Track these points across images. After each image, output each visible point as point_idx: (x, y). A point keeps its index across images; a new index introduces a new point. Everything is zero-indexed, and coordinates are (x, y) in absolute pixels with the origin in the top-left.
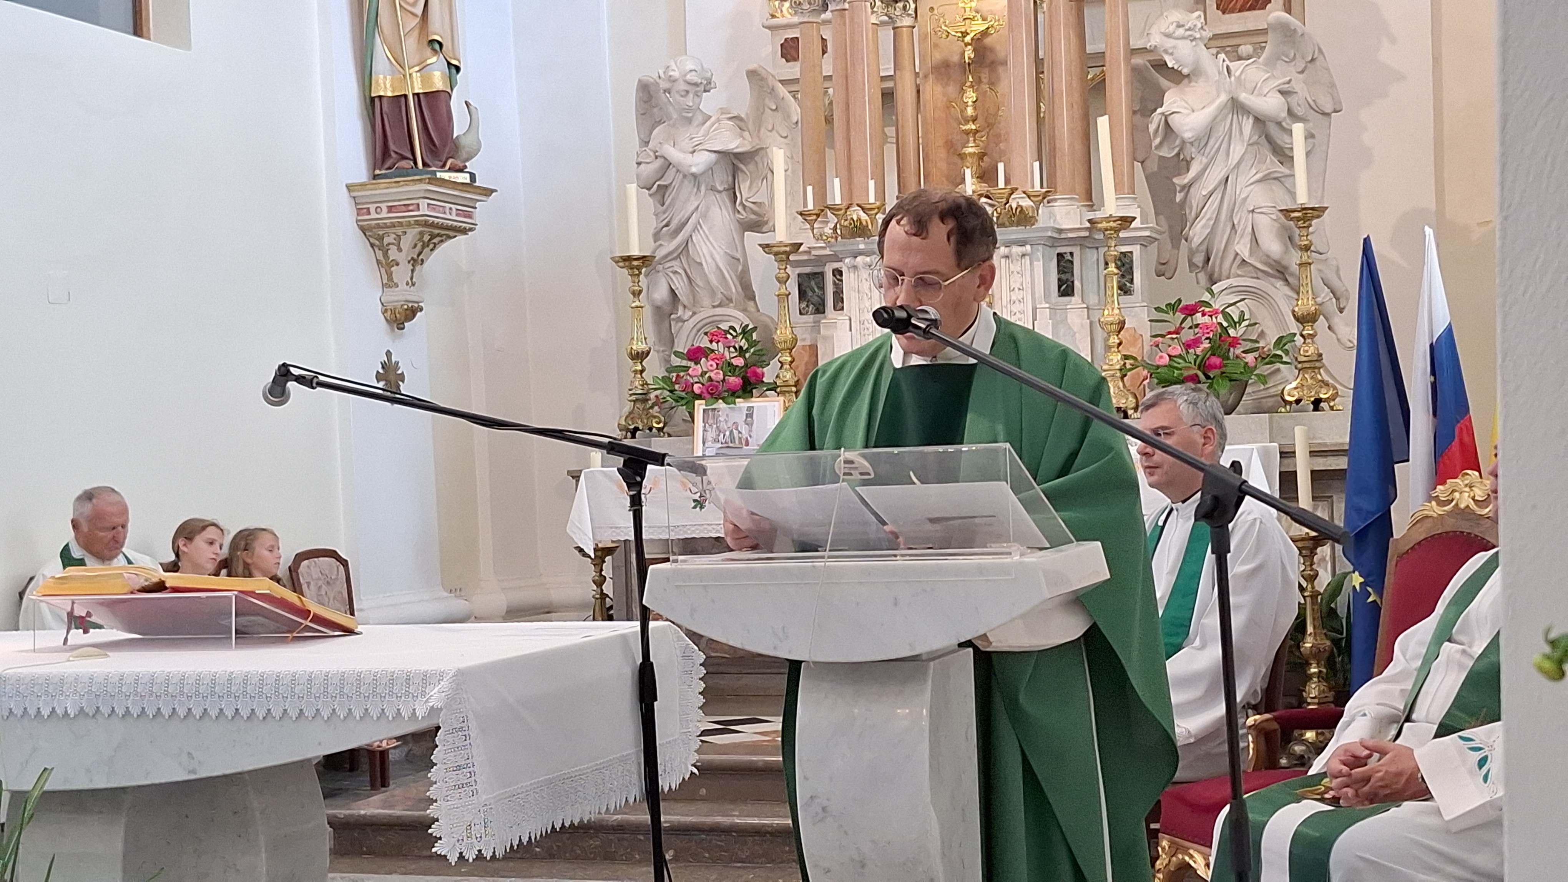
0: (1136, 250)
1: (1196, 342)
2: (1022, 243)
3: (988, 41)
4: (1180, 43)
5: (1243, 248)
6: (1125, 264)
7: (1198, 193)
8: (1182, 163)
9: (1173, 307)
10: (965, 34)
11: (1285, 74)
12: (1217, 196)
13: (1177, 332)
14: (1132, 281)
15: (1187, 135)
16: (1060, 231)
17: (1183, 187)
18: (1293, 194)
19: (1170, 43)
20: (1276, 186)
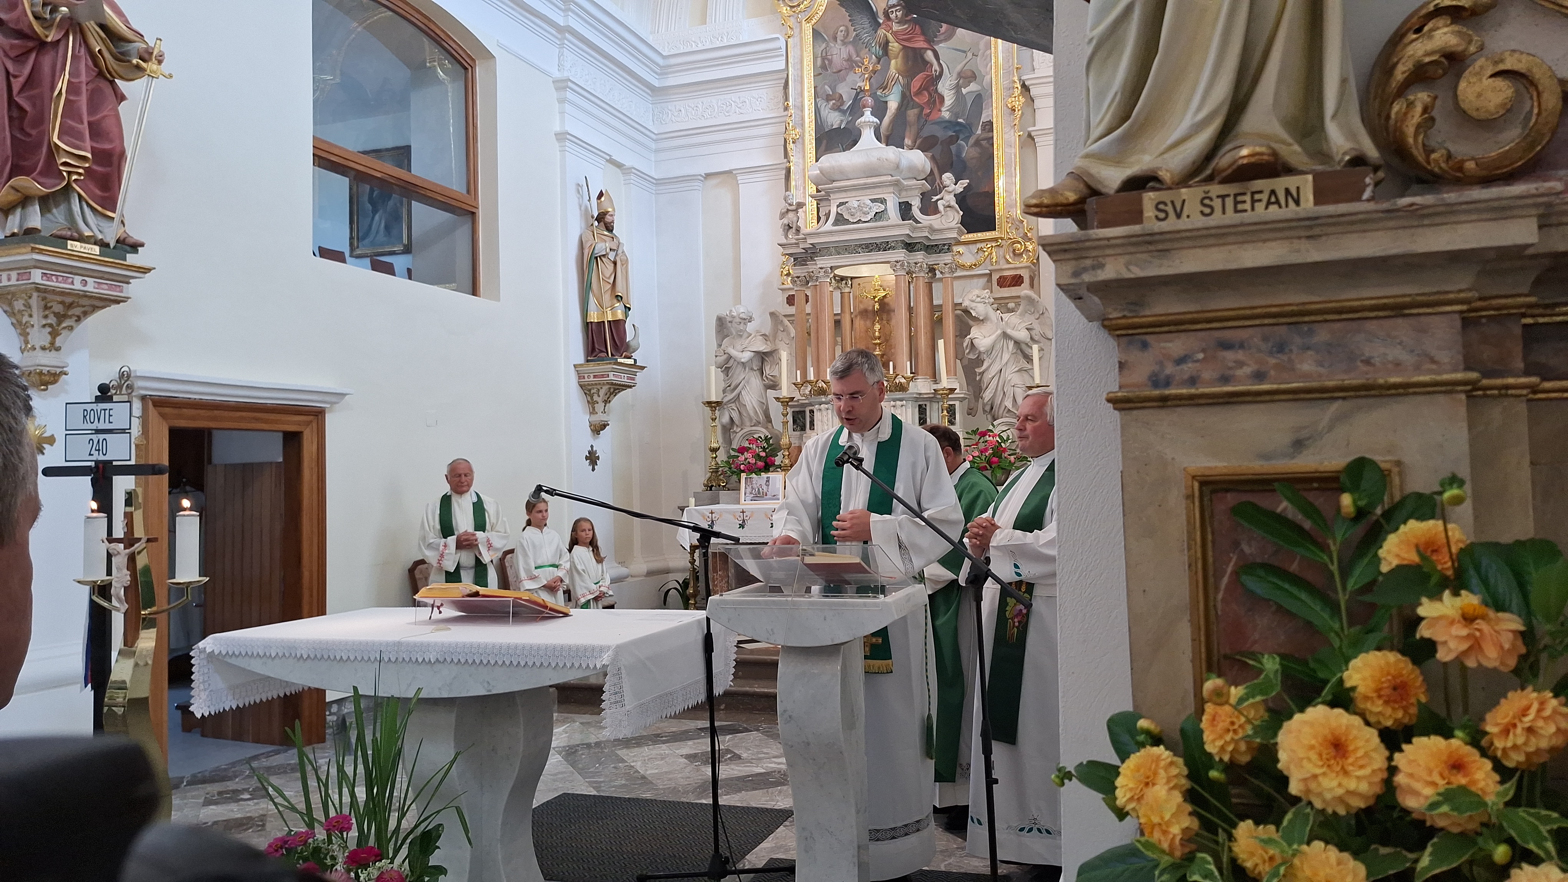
0: (957, 403)
1: (986, 450)
2: (901, 400)
3: (886, 300)
4: (979, 305)
5: (1008, 403)
6: (951, 410)
7: (987, 376)
8: (979, 362)
9: (975, 432)
10: (875, 297)
11: (1030, 320)
12: (996, 378)
13: (976, 444)
14: (955, 418)
15: (982, 349)
16: (920, 394)
17: (980, 374)
18: (1033, 377)
19: (973, 305)
20: (1025, 375)
